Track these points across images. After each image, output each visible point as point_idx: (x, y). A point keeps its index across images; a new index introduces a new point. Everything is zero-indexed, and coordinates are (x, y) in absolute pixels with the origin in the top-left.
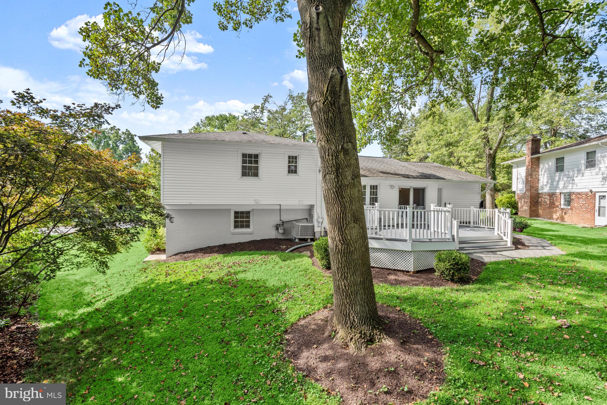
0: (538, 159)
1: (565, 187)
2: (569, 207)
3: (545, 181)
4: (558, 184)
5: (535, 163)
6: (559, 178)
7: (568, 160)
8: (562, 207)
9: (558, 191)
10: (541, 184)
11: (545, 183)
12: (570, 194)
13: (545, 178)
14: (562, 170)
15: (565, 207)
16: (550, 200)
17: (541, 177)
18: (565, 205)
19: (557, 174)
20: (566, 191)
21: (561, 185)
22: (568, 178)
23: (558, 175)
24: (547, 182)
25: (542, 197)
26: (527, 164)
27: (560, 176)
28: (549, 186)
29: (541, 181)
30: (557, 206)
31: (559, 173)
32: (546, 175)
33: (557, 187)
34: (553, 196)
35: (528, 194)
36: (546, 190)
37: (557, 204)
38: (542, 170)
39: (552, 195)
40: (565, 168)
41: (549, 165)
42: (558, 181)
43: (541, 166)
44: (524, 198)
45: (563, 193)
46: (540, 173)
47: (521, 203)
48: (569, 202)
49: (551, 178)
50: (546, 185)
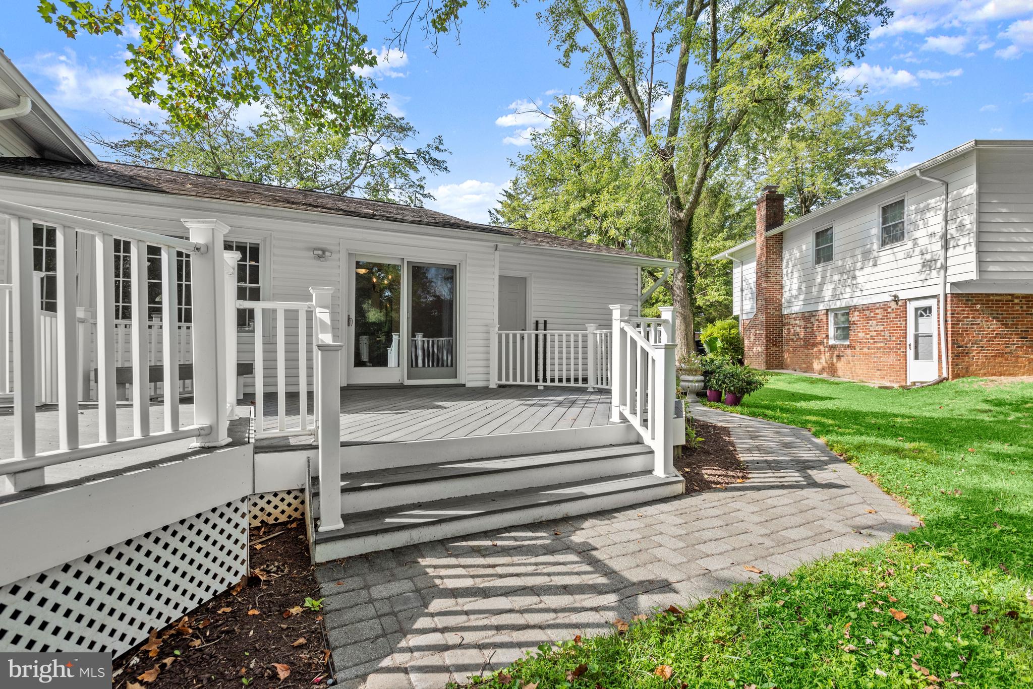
0: (780, 238)
1: (835, 297)
2: (847, 343)
3: (795, 287)
4: (821, 291)
5: (776, 245)
6: (824, 277)
7: (841, 233)
8: (832, 342)
9: (821, 307)
10: (786, 295)
11: (794, 293)
12: (848, 311)
13: (795, 280)
14: (829, 258)
15: (838, 342)
16: (805, 328)
17: (786, 281)
18: (836, 338)
19: (819, 268)
20: (838, 304)
21: (828, 292)
22: (842, 273)
23: (820, 270)
24: (799, 289)
25: (788, 324)
26: (758, 252)
27: (825, 271)
28: (802, 297)
29: (786, 289)
30: (821, 343)
31: (822, 264)
32: (796, 275)
33: (819, 299)
34: (812, 320)
35: (762, 318)
36: (797, 307)
37: (820, 336)
38: (787, 267)
39: (808, 317)
40: (835, 250)
41: (801, 252)
42: (822, 284)
43: (786, 255)
44: (754, 327)
45: (833, 310)
46: (784, 272)
47: (749, 338)
48: (845, 331)
49: (807, 280)
50: (796, 297)
